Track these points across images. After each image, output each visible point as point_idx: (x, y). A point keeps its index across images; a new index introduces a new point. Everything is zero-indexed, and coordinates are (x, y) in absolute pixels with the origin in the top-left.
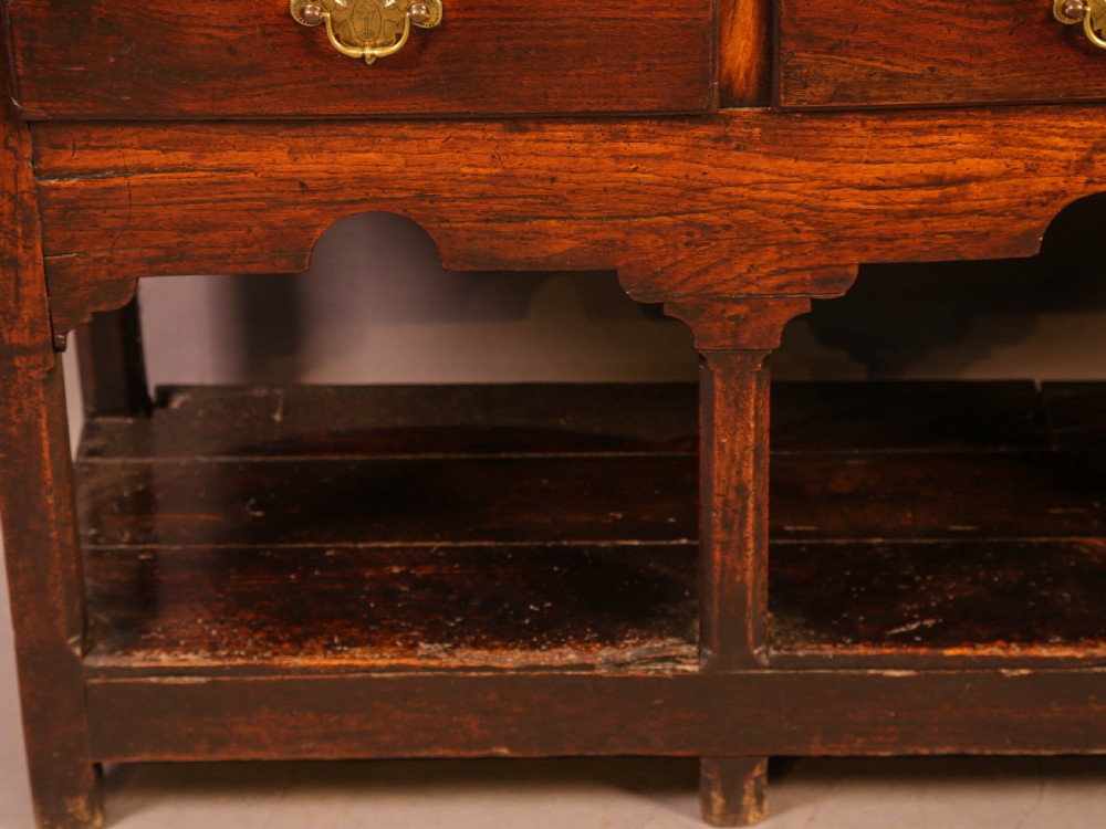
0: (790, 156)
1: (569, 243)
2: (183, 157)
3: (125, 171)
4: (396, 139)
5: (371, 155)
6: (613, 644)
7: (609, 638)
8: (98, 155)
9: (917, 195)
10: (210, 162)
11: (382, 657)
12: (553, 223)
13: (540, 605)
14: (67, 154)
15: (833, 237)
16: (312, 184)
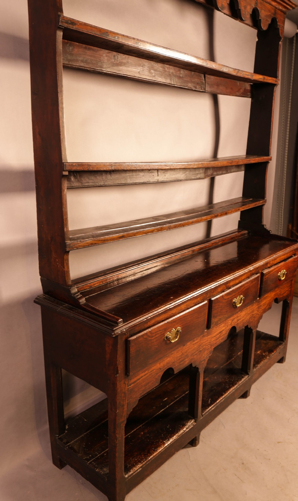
0: (208, 336)
1: (188, 361)
2: (147, 372)
3: (138, 379)
4: (171, 354)
5: (169, 359)
6: (185, 425)
7: (184, 425)
8: (136, 378)
9: (219, 335)
10: (150, 371)
11: (162, 448)
12: (186, 359)
13: (168, 426)
14: (132, 380)
15: (211, 345)
16: (161, 368)
